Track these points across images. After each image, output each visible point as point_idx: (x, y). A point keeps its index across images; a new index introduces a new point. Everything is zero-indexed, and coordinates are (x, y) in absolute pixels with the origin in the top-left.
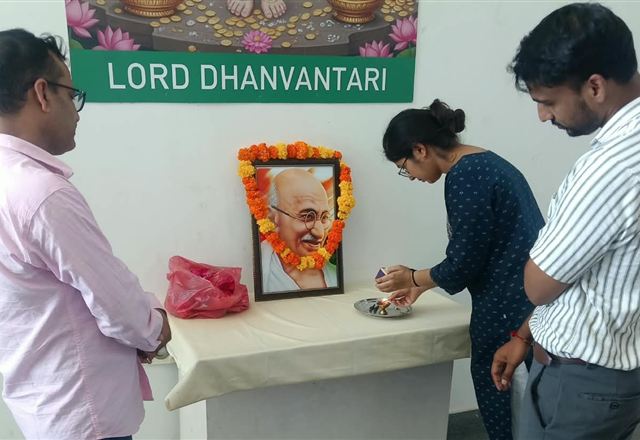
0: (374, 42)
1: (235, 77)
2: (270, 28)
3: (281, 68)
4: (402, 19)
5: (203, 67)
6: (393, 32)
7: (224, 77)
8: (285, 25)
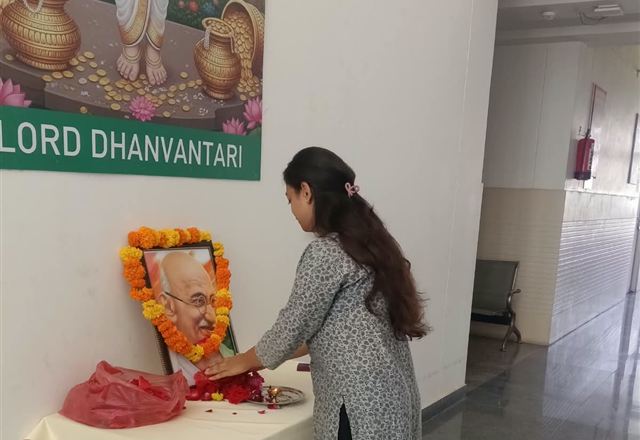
0: (233, 120)
1: (122, 146)
2: (153, 95)
3: (162, 138)
4: (252, 98)
5: (94, 132)
6: (245, 111)
7: (114, 145)
8: (166, 93)
